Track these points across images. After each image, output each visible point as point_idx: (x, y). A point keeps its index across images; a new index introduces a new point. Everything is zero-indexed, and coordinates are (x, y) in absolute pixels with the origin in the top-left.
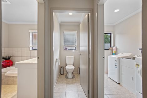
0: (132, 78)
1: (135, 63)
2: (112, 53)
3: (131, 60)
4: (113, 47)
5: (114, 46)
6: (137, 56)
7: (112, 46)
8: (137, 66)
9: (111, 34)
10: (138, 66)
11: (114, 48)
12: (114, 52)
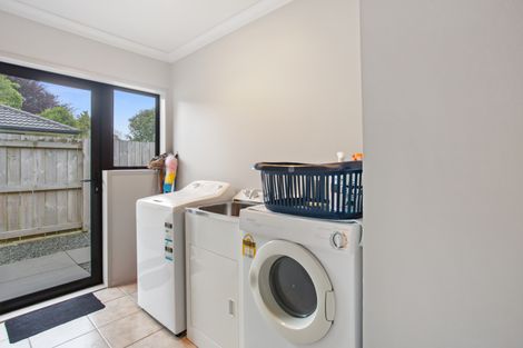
0: (231, 303)
1: (241, 236)
2: (163, 183)
3: (227, 218)
4: (166, 154)
5: (170, 150)
6: (247, 194)
7: (163, 151)
8: (247, 249)
9: (157, 97)
10: (252, 250)
11: (169, 160)
12: (168, 179)
